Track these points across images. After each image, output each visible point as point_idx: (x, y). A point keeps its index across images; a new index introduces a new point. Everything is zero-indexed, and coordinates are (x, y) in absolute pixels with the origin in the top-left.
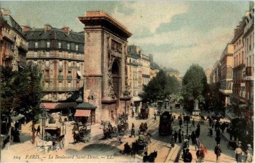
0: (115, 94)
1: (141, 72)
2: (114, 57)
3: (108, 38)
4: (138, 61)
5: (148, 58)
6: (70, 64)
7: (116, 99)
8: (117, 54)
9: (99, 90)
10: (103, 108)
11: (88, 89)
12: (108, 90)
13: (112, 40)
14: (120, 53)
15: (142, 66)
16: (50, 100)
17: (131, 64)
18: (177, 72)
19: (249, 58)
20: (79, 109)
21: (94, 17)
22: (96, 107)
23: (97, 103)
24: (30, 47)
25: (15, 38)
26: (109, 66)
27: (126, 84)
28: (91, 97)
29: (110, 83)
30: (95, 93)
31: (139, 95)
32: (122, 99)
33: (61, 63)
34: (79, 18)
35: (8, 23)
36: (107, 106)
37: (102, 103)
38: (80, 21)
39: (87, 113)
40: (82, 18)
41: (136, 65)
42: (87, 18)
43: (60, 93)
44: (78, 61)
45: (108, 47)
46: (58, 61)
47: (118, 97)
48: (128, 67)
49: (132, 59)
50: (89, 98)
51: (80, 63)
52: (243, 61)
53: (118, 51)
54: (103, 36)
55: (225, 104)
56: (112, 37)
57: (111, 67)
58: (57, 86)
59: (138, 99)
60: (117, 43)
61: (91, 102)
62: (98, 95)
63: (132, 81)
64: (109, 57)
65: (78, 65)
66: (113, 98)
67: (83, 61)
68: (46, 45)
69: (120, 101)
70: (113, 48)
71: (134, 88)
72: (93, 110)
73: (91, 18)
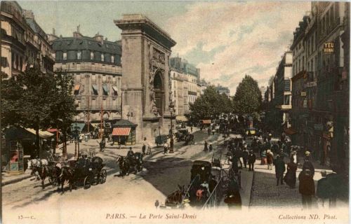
0: (158, 111)
1: (186, 88)
2: (157, 68)
3: (149, 46)
4: (183, 75)
5: (194, 73)
6: (104, 78)
7: (159, 116)
8: (159, 65)
9: (139, 106)
10: (145, 126)
11: (127, 104)
12: (150, 105)
13: (154, 48)
14: (163, 63)
15: (187, 81)
16: (82, 120)
17: (175, 79)
18: (227, 89)
19: (310, 63)
20: (117, 127)
21: (133, 21)
22: (137, 125)
23: (137, 120)
24: (58, 59)
25: (40, 46)
26: (150, 78)
27: (170, 100)
28: (130, 114)
29: (152, 98)
30: (135, 110)
31: (186, 115)
32: (165, 118)
33: (94, 77)
34: (115, 21)
35: (31, 27)
36: (149, 124)
37: (144, 120)
38: (117, 25)
39: (126, 132)
40: (119, 22)
41: (180, 80)
42: (125, 21)
43: (94, 112)
44: (114, 75)
45: (149, 55)
46: (90, 74)
47: (161, 114)
48: (173, 81)
49: (176, 73)
50: (128, 116)
51: (117, 77)
52: (303, 68)
53: (160, 61)
54: (143, 43)
55: (282, 122)
56: (154, 45)
57: (152, 79)
58: (90, 104)
59: (184, 119)
60: (159, 52)
61: (131, 119)
62: (138, 111)
63: (177, 99)
64: (150, 67)
65: (114, 79)
66: (156, 115)
67: (121, 75)
68: (77, 56)
69: (164, 120)
70: (154, 58)
71: (179, 107)
72: (133, 128)
73: (129, 22)
